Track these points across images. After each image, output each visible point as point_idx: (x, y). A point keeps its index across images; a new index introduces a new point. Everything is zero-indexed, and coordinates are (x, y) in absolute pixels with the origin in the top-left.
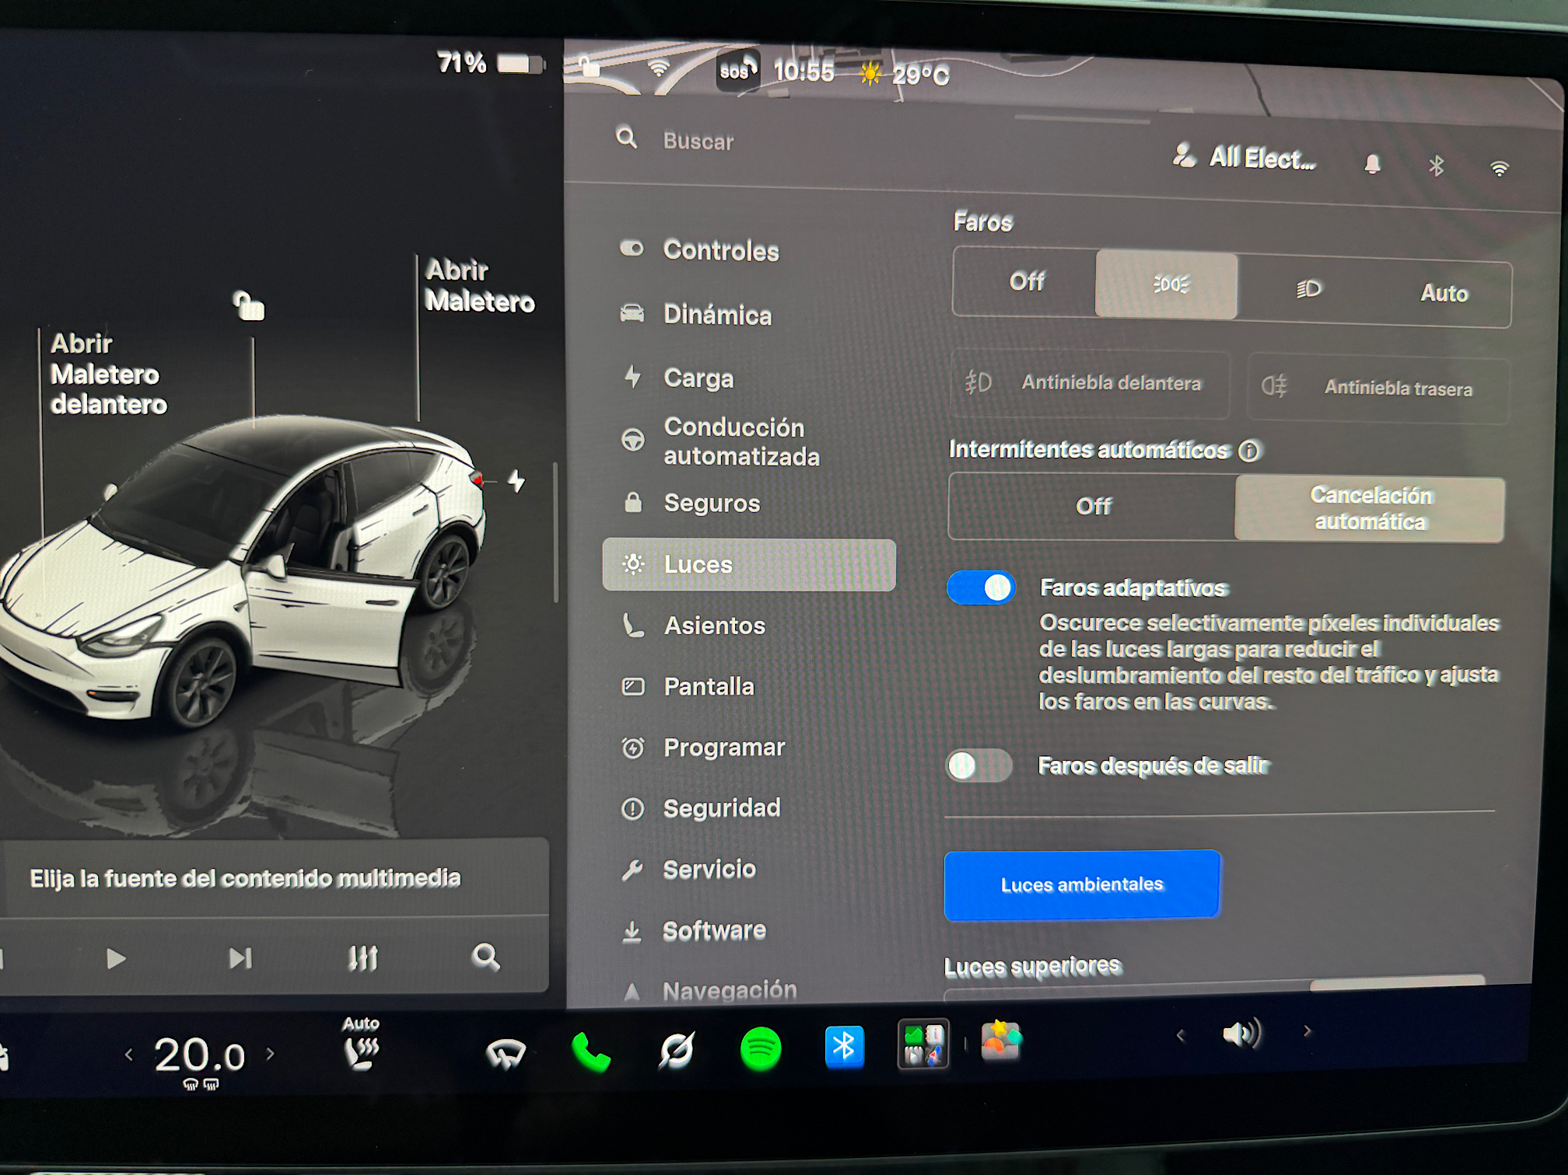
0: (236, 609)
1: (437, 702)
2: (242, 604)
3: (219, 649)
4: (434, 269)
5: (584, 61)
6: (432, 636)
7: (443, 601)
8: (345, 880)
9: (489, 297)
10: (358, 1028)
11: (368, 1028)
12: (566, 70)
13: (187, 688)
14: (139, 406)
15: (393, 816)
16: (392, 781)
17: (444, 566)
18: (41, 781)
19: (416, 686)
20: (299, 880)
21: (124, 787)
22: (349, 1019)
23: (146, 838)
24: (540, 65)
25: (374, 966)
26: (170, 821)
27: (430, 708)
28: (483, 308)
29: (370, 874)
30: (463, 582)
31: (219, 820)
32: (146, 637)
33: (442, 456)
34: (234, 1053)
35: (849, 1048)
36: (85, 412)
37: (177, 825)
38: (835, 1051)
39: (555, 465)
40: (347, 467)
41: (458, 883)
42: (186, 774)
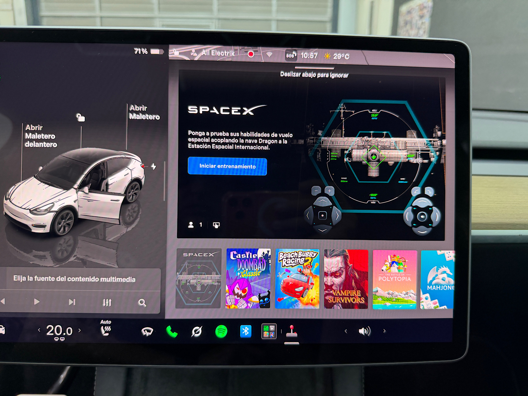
0: (74, 202)
1: (130, 229)
2: (76, 200)
3: (69, 213)
4: (132, 108)
5: (175, 51)
6: (129, 210)
7: (132, 200)
8: (103, 280)
9: (147, 115)
10: (105, 323)
11: (108, 323)
12: (170, 53)
13: (60, 224)
14: (49, 145)
15: (117, 261)
16: (117, 251)
17: (133, 190)
18: (18, 250)
19: (124, 224)
20: (89, 279)
21: (41, 252)
22: (102, 320)
23: (47, 267)
24: (162, 52)
25: (110, 305)
26: (54, 262)
27: (127, 231)
28: (145, 118)
29: (110, 278)
30: (138, 195)
31: (67, 262)
32: (49, 209)
33: (133, 159)
34: (69, 330)
35: (247, 332)
36: (34, 146)
37: (56, 263)
38: (243, 333)
39: (165, 162)
40: (106, 162)
41: (135, 281)
42: (59, 248)
